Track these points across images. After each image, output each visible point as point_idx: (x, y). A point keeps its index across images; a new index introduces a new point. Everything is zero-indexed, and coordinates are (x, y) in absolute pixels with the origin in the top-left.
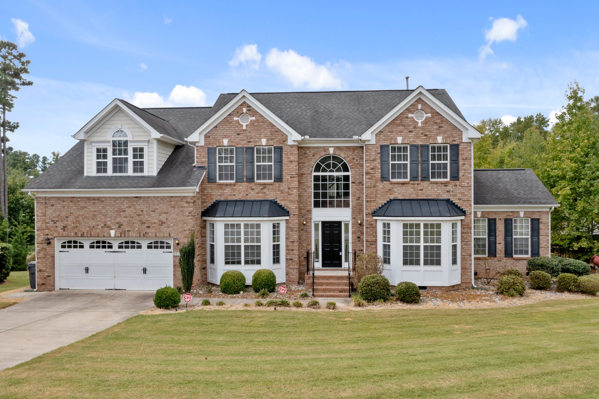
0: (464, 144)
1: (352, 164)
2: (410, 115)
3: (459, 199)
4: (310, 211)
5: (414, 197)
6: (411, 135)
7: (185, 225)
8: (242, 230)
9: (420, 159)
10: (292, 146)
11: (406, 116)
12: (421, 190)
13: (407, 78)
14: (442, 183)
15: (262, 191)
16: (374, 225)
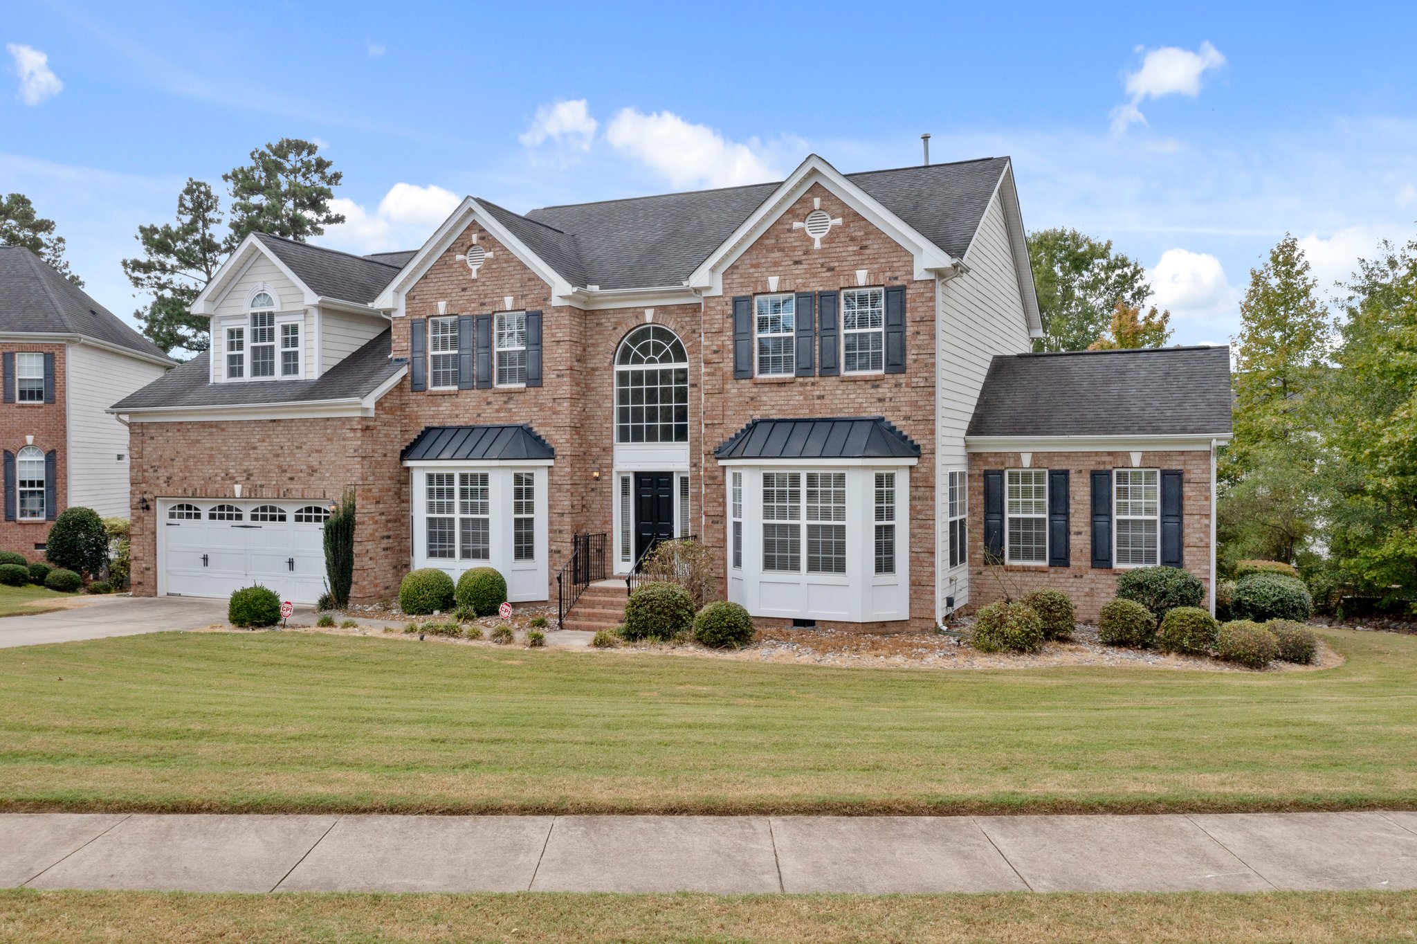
0: (917, 286)
1: (690, 344)
2: (797, 225)
3: (907, 418)
4: (608, 450)
5: (804, 413)
6: (799, 269)
7: (349, 475)
8: (457, 487)
9: (817, 325)
10: (559, 309)
11: (788, 227)
12: (821, 397)
13: (926, 138)
14: (866, 381)
15: (506, 406)
16: (720, 478)
